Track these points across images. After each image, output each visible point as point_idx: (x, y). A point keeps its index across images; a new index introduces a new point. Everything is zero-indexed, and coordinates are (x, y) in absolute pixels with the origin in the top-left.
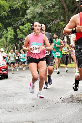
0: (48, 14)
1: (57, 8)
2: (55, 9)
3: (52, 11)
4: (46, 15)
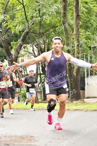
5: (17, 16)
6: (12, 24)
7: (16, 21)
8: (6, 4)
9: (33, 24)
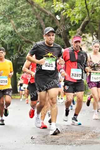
0: (22, 33)
1: (33, 26)
2: (31, 29)
3: (27, 30)
4: (20, 35)
5: (76, 5)
6: (71, 12)
7: (76, 9)
9: (93, 13)
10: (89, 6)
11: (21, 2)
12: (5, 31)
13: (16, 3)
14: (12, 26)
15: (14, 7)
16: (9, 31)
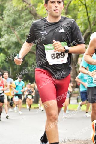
5: (78, 17)
7: (78, 21)
8: (67, 5)
9: (94, 25)
10: (91, 18)
11: (25, 13)
12: (9, 42)
13: (19, 15)
14: (16, 37)
15: (18, 19)
16: (13, 42)
